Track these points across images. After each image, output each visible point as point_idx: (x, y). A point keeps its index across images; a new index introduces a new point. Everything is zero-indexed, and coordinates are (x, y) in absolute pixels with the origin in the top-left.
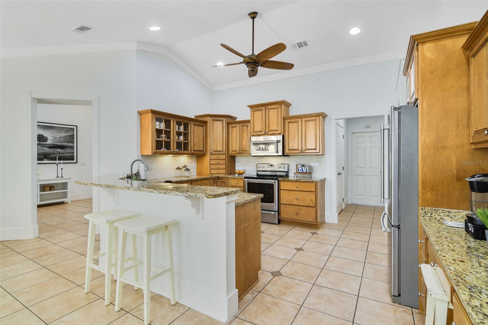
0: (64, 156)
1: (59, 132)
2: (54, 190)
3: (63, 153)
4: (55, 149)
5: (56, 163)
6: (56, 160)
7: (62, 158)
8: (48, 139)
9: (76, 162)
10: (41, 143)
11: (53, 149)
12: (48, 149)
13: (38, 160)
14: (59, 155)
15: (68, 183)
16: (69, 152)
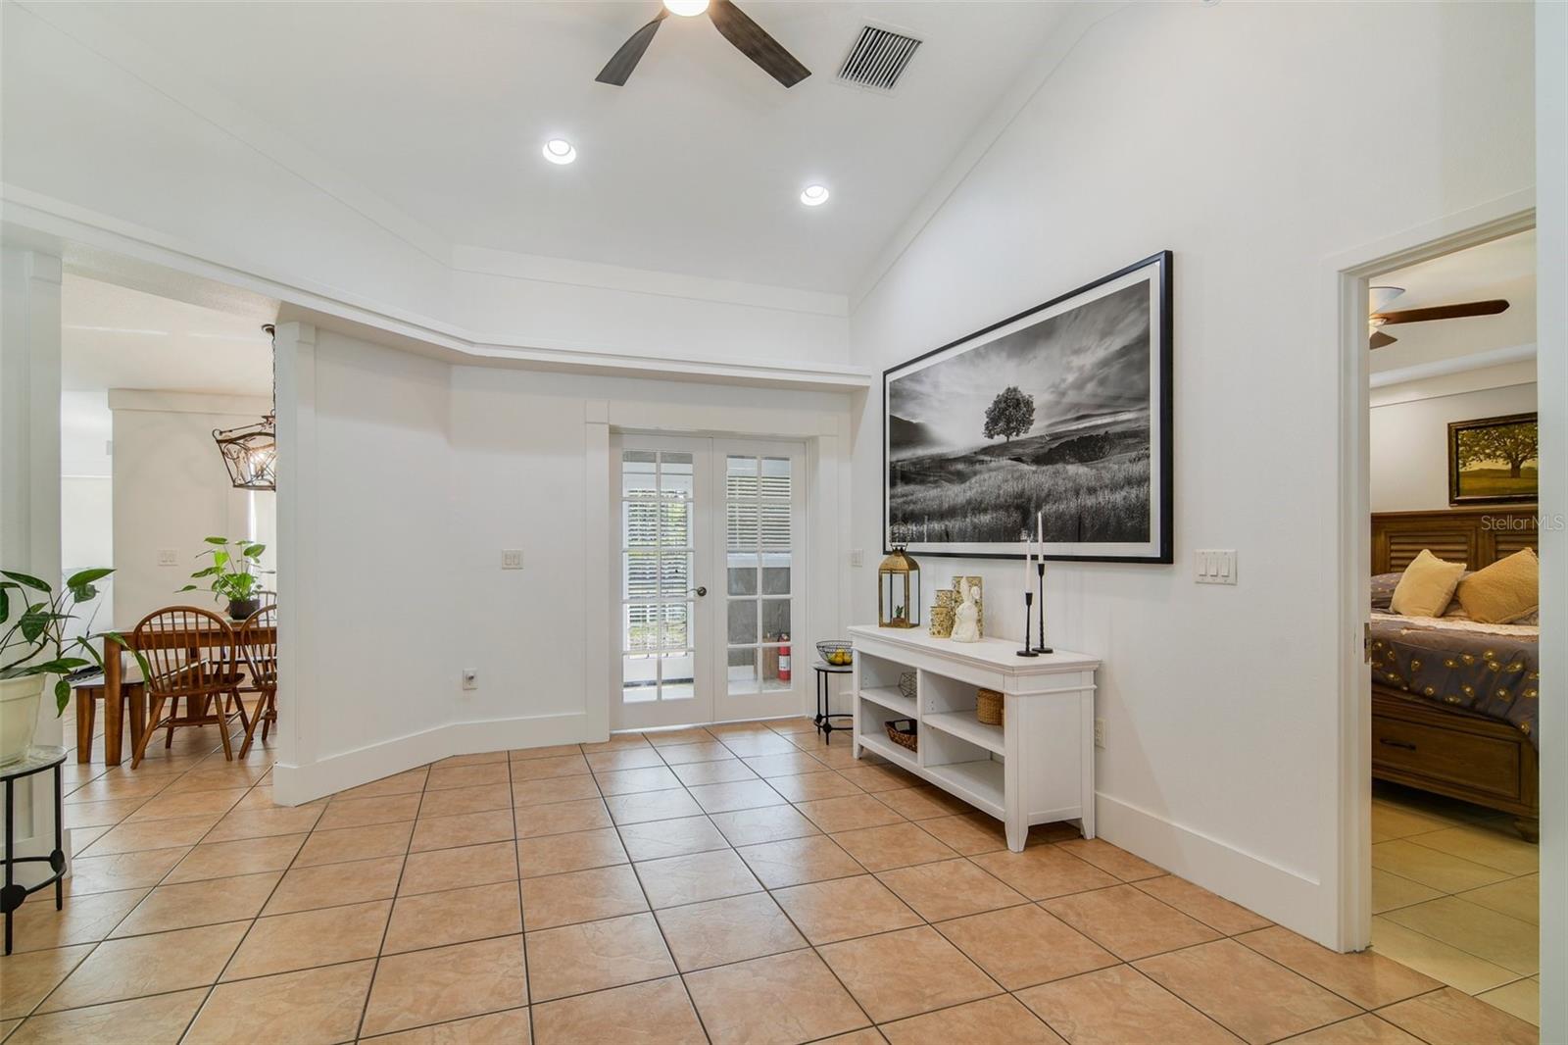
0: (1098, 511)
3: (1092, 491)
4: (1059, 466)
8: (1032, 410)
9: (1159, 554)
10: (1012, 439)
11: (1050, 469)
12: (1034, 468)
14: (1073, 503)
15: (1007, 700)
16: (1121, 476)
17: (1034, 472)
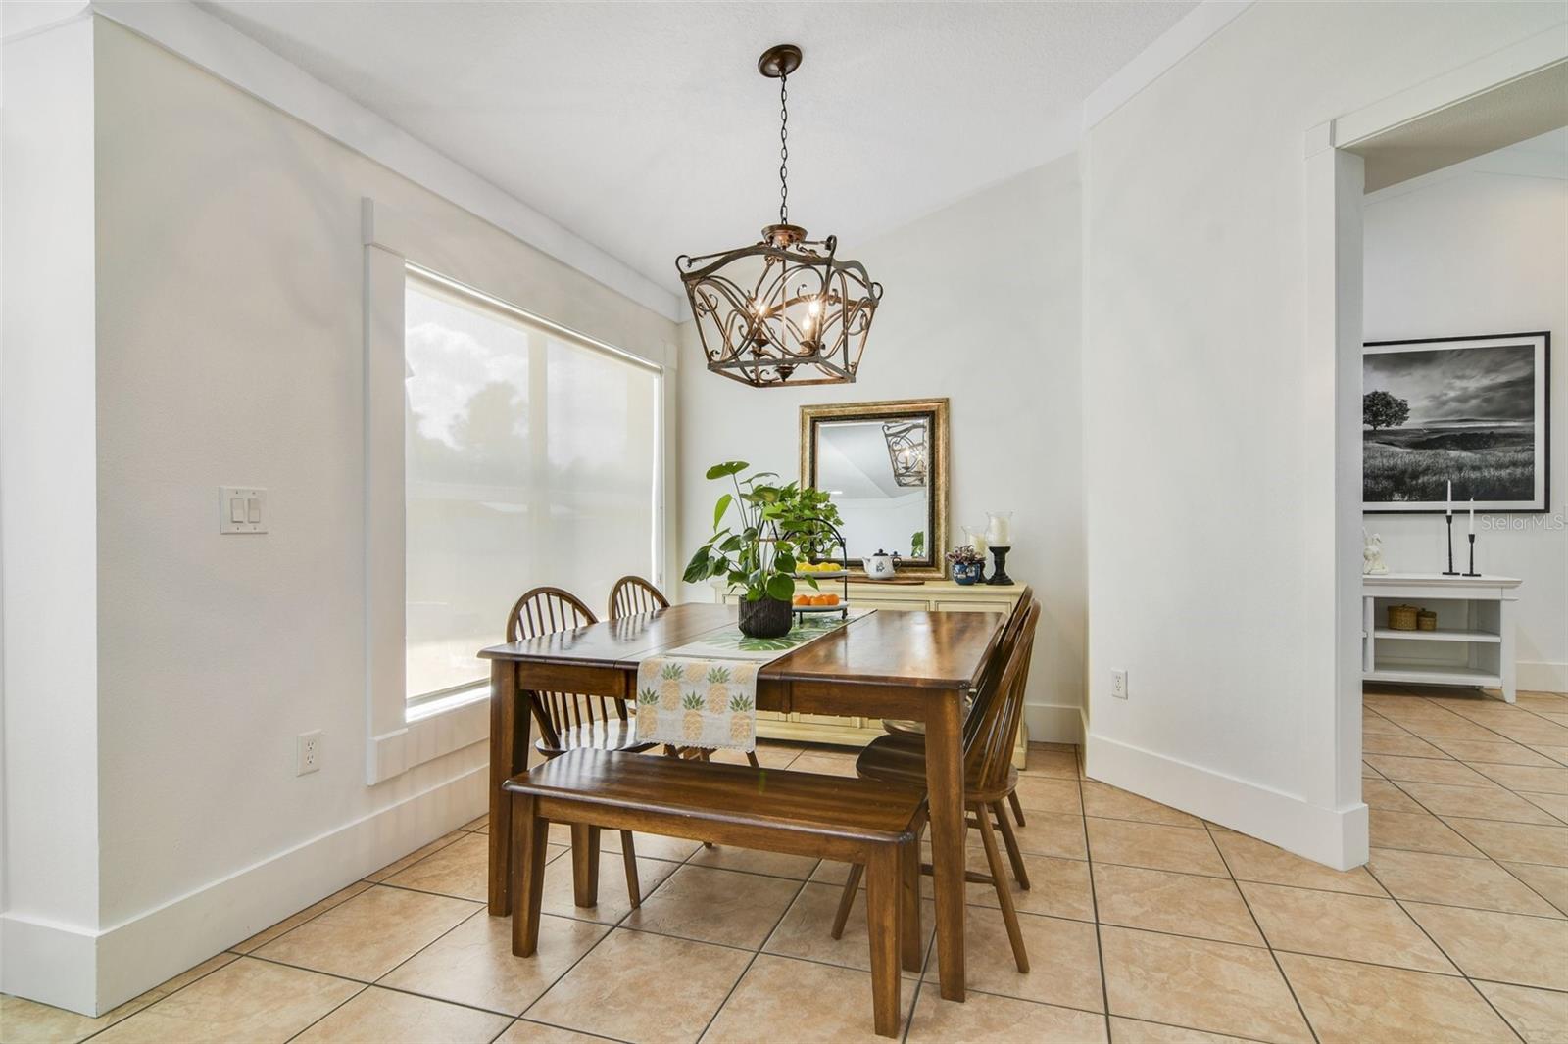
0: (1483, 481)
1: (1460, 374)
2: (1433, 629)
3: (1474, 468)
4: (1440, 451)
5: (1445, 512)
6: (1446, 500)
7: (1472, 488)
8: (1408, 410)
9: (1543, 508)
10: (1379, 428)
11: (1429, 452)
12: (1409, 450)
13: (1365, 500)
14: (1456, 476)
15: (1503, 604)
16: (1507, 460)
17: (1408, 453)
